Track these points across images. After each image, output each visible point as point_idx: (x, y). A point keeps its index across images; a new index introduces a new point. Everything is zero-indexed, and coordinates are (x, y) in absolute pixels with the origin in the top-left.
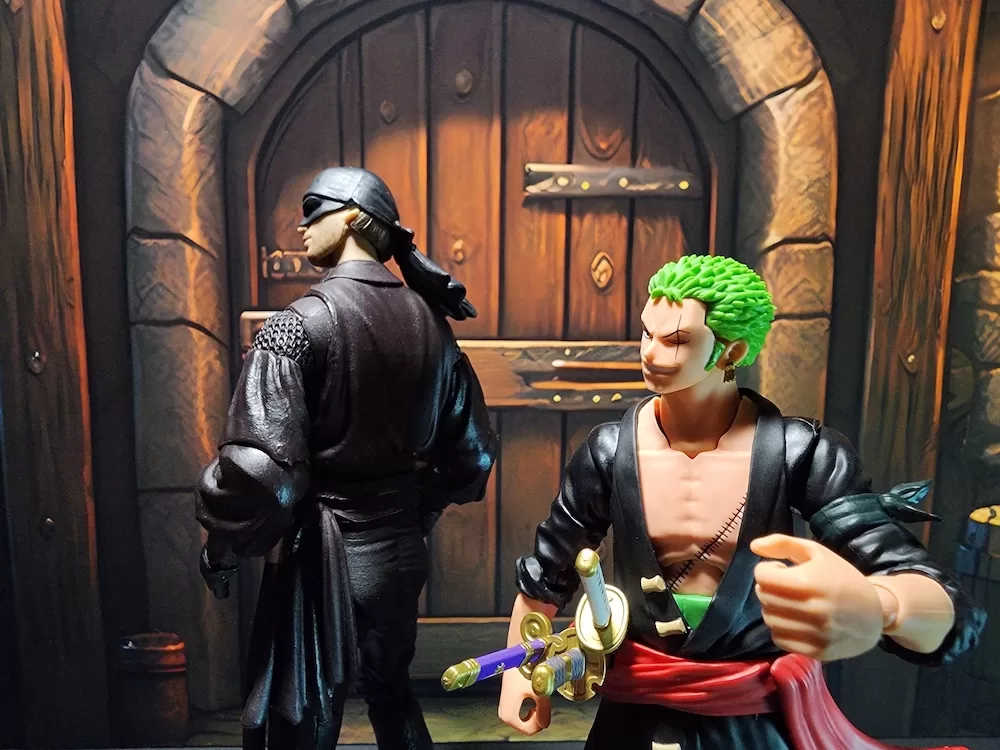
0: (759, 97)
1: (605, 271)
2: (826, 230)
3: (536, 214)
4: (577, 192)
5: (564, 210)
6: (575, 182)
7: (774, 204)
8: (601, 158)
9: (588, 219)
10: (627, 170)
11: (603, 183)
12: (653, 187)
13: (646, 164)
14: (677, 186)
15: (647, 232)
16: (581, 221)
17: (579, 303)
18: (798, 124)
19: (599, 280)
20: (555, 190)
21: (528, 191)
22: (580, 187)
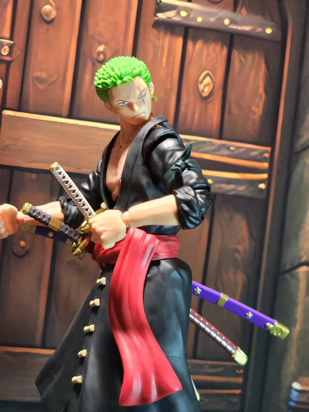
1: (208, 85)
3: (162, 34)
4: (192, 23)
5: (183, 34)
6: (192, 15)
9: (199, 44)
10: (229, 13)
11: (212, 20)
12: (247, 28)
13: (244, 11)
14: (264, 31)
15: (240, 61)
16: (194, 45)
17: (187, 105)
19: (203, 91)
20: (177, 19)
21: (157, 16)
22: (195, 19)
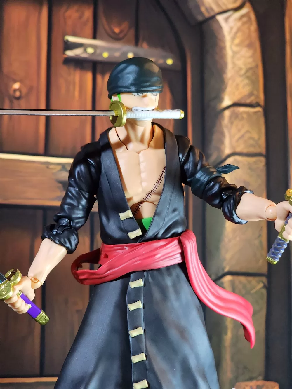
0: (212, 14)
2: (258, 100)
3: (72, 70)
4: (99, 59)
5: (91, 69)
6: (98, 51)
7: (226, 81)
8: (116, 38)
10: (132, 48)
11: (117, 54)
13: (145, 45)
14: (165, 62)
16: (103, 78)
18: (236, 33)
20: (84, 55)
21: (66, 54)
22: (101, 55)
